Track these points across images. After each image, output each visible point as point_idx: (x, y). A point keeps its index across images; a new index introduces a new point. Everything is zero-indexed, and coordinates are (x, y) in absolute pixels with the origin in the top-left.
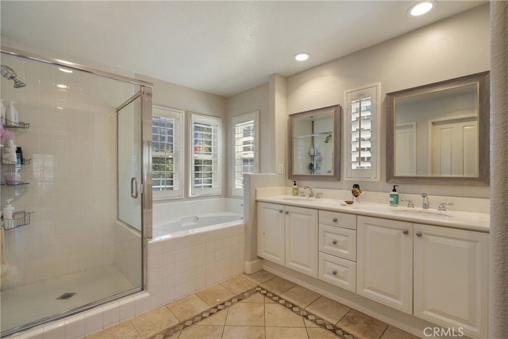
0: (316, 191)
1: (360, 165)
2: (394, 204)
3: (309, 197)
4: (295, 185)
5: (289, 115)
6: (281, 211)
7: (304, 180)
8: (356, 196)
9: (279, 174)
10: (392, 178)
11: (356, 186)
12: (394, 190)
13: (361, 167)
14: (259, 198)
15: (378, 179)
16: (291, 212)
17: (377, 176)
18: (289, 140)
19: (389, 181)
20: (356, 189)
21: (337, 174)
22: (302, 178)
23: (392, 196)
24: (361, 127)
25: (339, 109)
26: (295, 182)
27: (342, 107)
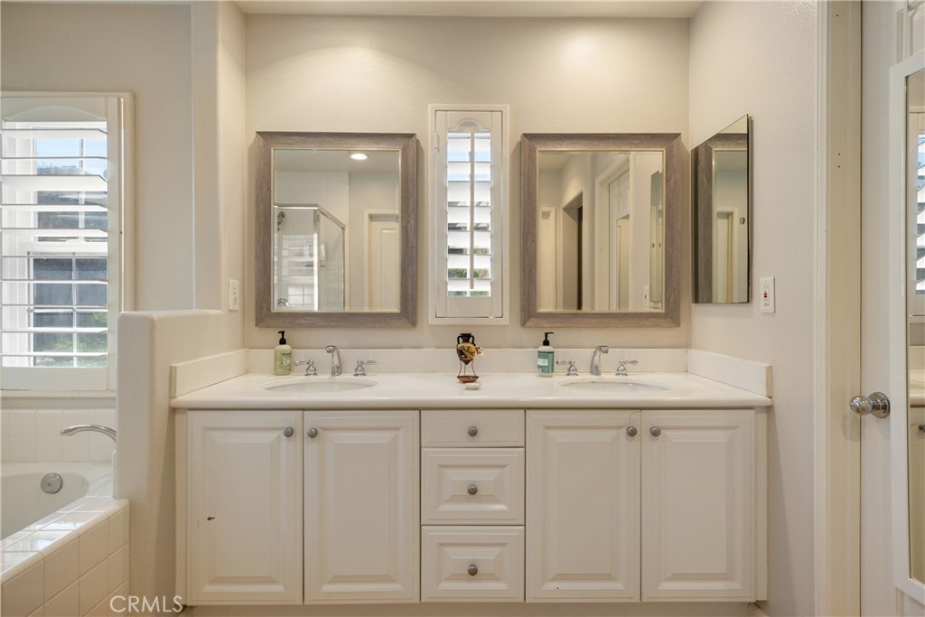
0: (351, 357)
1: (472, 287)
2: (548, 372)
3: (333, 374)
4: (283, 342)
5: (259, 133)
6: (289, 433)
7: (311, 326)
8: (467, 362)
9: (231, 311)
10: (534, 317)
11: (466, 337)
12: (546, 343)
13: (475, 293)
14: (185, 396)
15: (506, 321)
16: (324, 429)
17: (503, 313)
18: (257, 206)
19: (528, 323)
20: (466, 347)
21: (409, 311)
22: (303, 322)
23: (542, 355)
24: (476, 200)
25: (415, 145)
26: (283, 333)
27: (422, 143)
